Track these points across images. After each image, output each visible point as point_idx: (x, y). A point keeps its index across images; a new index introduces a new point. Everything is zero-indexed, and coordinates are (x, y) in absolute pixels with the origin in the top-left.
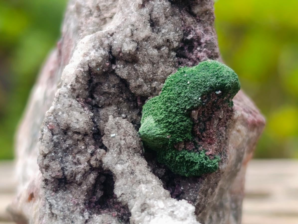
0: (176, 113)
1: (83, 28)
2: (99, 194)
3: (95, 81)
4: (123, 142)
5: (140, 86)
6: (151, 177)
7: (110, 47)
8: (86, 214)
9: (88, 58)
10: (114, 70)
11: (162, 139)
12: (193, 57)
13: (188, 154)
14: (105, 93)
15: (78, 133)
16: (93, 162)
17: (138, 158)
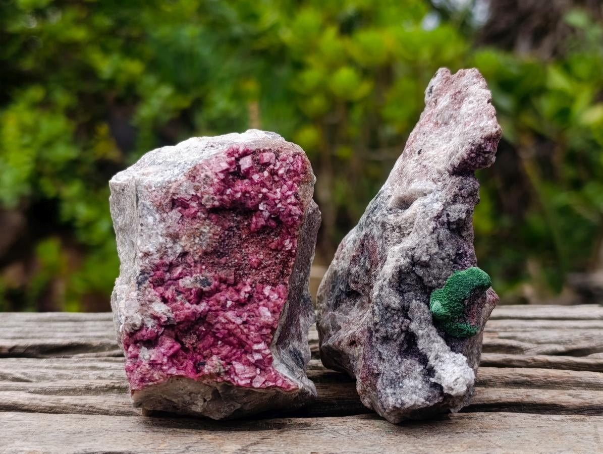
0: (455, 301)
1: (389, 239)
2: (406, 346)
3: (403, 277)
4: (422, 317)
5: (430, 282)
6: (439, 338)
7: (413, 257)
8: (399, 359)
9: (399, 264)
10: (414, 271)
11: (446, 316)
12: (462, 264)
13: (460, 325)
14: (407, 284)
15: (395, 310)
16: (403, 328)
17: (431, 327)
